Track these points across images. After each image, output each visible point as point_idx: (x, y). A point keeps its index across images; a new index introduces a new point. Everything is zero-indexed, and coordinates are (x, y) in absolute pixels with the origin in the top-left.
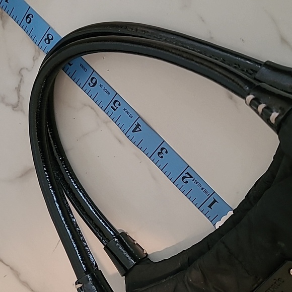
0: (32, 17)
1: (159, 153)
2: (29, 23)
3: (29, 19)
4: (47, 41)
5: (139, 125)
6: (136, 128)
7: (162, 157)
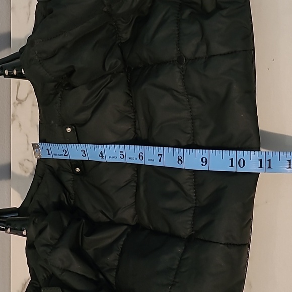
0: (202, 165)
1: (85, 152)
2: (202, 159)
3: (204, 160)
4: (180, 158)
5: (102, 158)
6: (102, 155)
7: (82, 151)
